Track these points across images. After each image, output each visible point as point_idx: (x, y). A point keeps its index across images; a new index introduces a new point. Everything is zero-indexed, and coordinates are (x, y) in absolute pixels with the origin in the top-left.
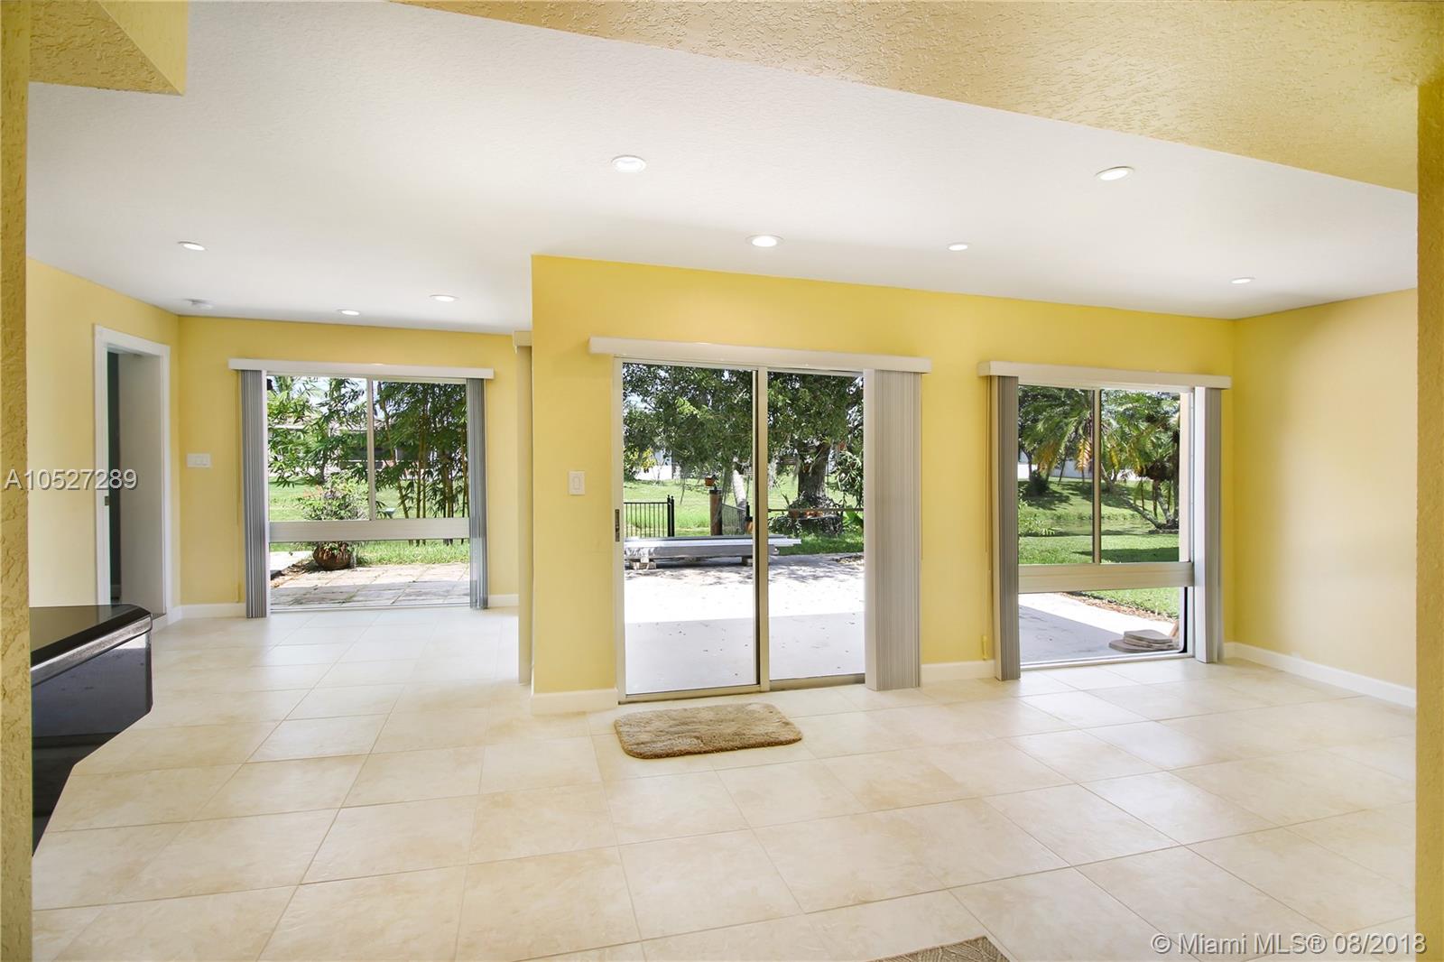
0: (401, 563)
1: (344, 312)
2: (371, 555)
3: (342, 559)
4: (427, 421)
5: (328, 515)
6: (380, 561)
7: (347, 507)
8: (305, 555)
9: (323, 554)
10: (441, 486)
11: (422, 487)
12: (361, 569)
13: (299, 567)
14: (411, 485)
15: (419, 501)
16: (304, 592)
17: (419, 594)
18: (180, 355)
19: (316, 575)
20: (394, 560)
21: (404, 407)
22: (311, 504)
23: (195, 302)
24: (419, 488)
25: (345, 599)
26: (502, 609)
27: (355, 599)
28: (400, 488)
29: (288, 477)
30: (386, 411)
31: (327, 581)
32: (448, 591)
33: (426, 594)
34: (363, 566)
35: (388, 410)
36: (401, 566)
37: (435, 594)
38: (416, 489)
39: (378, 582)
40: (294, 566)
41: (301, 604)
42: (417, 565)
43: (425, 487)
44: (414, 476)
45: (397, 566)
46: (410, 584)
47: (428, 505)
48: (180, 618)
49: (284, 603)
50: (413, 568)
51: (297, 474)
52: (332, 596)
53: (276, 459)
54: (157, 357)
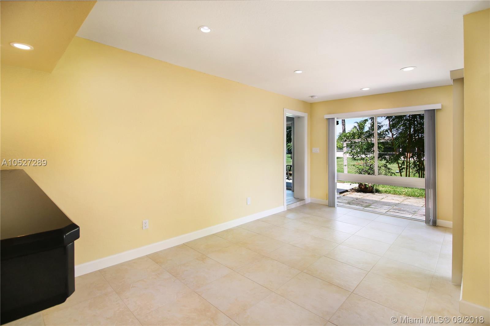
0: (395, 194)
1: (363, 89)
2: (382, 189)
3: (369, 189)
4: (411, 135)
5: (364, 171)
6: (386, 192)
7: (372, 169)
8: (356, 186)
9: (362, 186)
10: (418, 163)
11: (408, 164)
12: (377, 194)
13: (354, 189)
14: (403, 162)
15: (407, 169)
16: (352, 200)
17: (400, 210)
18: (311, 116)
19: (359, 194)
20: (392, 192)
21: (400, 131)
22: (358, 167)
23: (312, 97)
24: (407, 163)
25: (367, 205)
26: (444, 229)
27: (371, 206)
28: (398, 163)
29: (356, 157)
30: (392, 133)
31: (363, 197)
32: (415, 212)
33: (404, 211)
34: (379, 193)
35: (393, 132)
36: (394, 195)
37: (408, 212)
38: (405, 164)
39: (383, 200)
40: (352, 189)
41: (350, 204)
42: (402, 196)
43: (410, 164)
44: (405, 159)
45: (393, 195)
46: (396, 205)
47: (411, 171)
48: (310, 202)
49: (344, 203)
50: (400, 197)
51: (359, 156)
52: (362, 203)
53: (351, 151)
54: (304, 117)
